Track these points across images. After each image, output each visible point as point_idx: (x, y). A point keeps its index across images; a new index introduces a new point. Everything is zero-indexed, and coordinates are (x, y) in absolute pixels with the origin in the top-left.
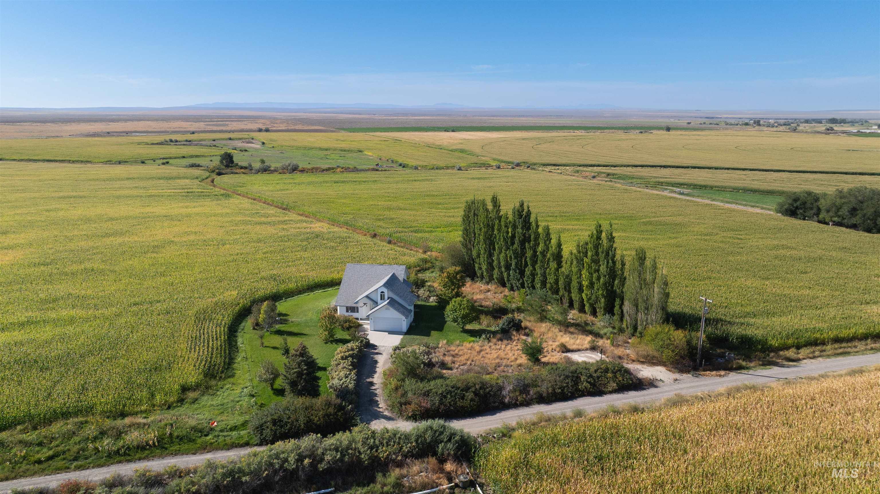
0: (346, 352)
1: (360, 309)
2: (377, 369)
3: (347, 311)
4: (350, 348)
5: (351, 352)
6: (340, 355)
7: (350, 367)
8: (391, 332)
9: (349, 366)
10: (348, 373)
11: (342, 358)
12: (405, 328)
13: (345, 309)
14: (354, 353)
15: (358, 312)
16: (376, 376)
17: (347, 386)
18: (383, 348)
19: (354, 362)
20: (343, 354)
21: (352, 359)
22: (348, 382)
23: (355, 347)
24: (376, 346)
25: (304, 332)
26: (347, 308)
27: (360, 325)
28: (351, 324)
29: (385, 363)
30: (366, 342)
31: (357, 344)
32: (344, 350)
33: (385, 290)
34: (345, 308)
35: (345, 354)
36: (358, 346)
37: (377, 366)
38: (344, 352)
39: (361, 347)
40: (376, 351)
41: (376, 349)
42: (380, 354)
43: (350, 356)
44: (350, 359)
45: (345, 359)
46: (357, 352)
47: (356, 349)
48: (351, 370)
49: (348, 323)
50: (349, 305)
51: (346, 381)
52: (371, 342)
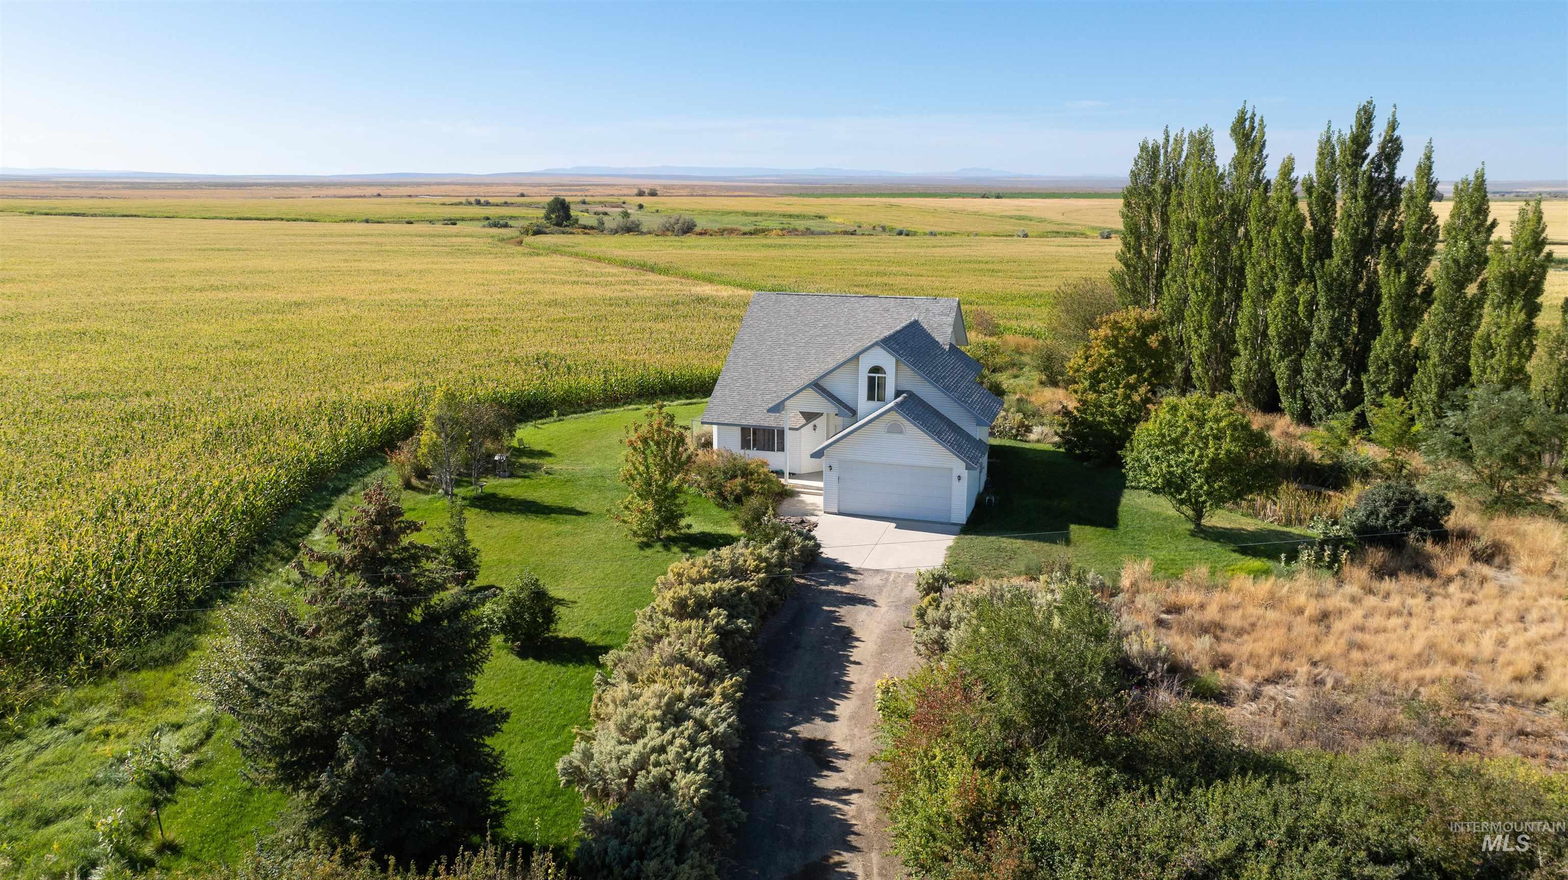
0: (702, 580)
1: (789, 436)
2: (853, 674)
3: (745, 445)
4: (726, 566)
5: (727, 585)
6: (669, 594)
7: (712, 659)
8: (905, 522)
9: (706, 650)
10: (688, 691)
11: (682, 610)
12: (960, 510)
13: (735, 436)
14: (739, 590)
15: (782, 449)
16: (844, 708)
17: (663, 784)
18: (877, 580)
19: (739, 630)
20: (684, 592)
21: (731, 617)
22: (672, 751)
23: (752, 563)
24: (848, 569)
25: (579, 506)
26: (745, 430)
27: (786, 494)
28: (751, 485)
29: (888, 643)
30: (803, 549)
31: (764, 551)
32: (694, 573)
33: (887, 361)
34: (737, 432)
35: (700, 589)
36: (766, 560)
37: (855, 655)
38: (695, 582)
39: (781, 564)
40: (846, 589)
41: (845, 581)
42: (864, 601)
43: (719, 600)
44: (719, 616)
45: (694, 615)
46: (761, 584)
47: (757, 570)
48: (710, 675)
49: (739, 480)
50: (751, 421)
51: (662, 749)
52: (827, 552)
